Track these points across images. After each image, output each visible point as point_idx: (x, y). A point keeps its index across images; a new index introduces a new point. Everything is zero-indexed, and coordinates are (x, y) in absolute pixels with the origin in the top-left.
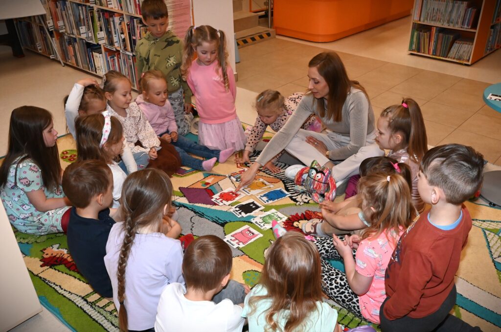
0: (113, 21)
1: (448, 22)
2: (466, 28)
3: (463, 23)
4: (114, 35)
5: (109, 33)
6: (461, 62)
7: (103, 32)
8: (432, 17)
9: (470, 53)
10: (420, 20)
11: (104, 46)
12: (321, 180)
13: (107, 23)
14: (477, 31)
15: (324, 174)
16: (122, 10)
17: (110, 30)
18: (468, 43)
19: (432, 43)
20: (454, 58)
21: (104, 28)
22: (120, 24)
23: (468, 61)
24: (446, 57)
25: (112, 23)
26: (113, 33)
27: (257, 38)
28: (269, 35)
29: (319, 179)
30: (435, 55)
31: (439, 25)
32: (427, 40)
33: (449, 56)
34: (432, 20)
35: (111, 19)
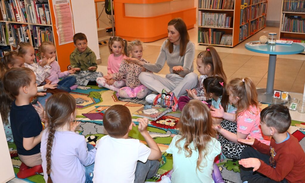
0: (20, 30)
1: (217, 25)
2: (227, 27)
3: (225, 25)
4: (20, 39)
5: (17, 38)
6: (228, 46)
7: (12, 37)
8: (209, 23)
9: (231, 41)
10: (202, 26)
11: (13, 46)
12: (169, 99)
13: (16, 31)
14: (233, 29)
15: (170, 95)
16: (27, 22)
17: (17, 36)
18: (230, 35)
19: (211, 37)
20: (224, 45)
21: (13, 35)
22: (26, 31)
23: (231, 45)
24: (219, 44)
26: (20, 37)
29: (168, 99)
30: (213, 44)
31: (213, 27)
32: (207, 36)
33: (220, 43)
34: (209, 25)
35: (18, 29)
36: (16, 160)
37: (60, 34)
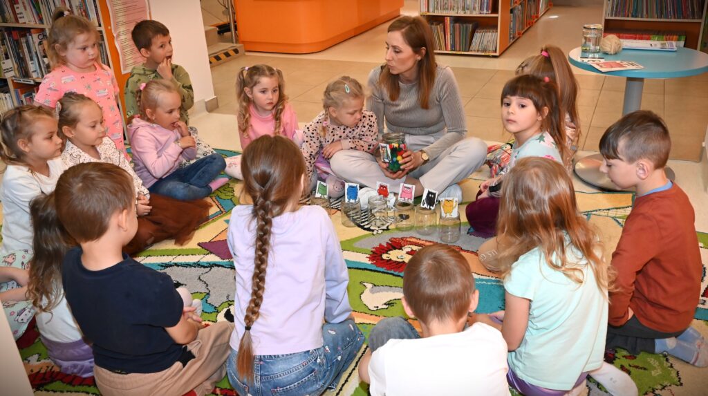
0: (27, 42)
1: (464, 9)
2: (486, 13)
3: (481, 8)
4: (29, 63)
5: (21, 61)
6: (487, 54)
7: (10, 60)
8: (444, 6)
9: (495, 42)
10: (428, 11)
11: (13, 81)
13: (17, 45)
14: (499, 15)
16: (42, 23)
17: (21, 56)
18: (491, 31)
19: (449, 37)
20: (478, 51)
21: (11, 53)
22: (40, 43)
23: (495, 51)
24: (468, 51)
25: (24, 45)
26: (28, 58)
27: (223, 57)
28: (236, 51)
30: (454, 51)
31: (453, 13)
32: (441, 34)
33: (471, 49)
34: (444, 9)
35: (23, 40)
36: (51, 393)
37: (123, 49)
